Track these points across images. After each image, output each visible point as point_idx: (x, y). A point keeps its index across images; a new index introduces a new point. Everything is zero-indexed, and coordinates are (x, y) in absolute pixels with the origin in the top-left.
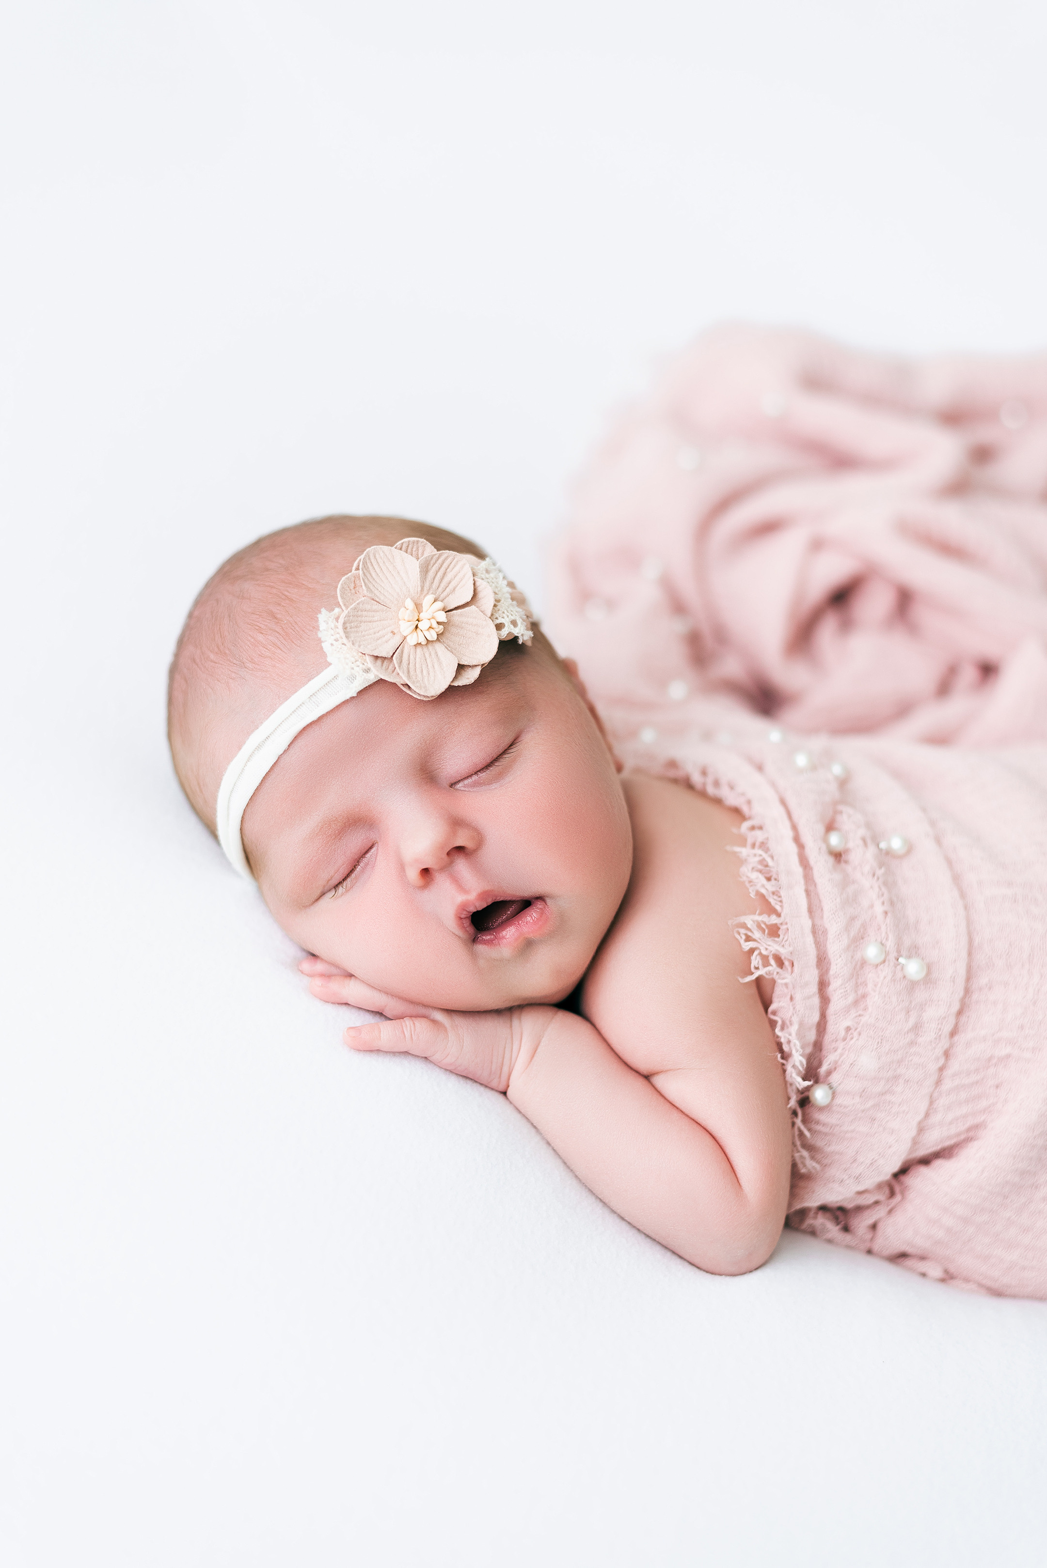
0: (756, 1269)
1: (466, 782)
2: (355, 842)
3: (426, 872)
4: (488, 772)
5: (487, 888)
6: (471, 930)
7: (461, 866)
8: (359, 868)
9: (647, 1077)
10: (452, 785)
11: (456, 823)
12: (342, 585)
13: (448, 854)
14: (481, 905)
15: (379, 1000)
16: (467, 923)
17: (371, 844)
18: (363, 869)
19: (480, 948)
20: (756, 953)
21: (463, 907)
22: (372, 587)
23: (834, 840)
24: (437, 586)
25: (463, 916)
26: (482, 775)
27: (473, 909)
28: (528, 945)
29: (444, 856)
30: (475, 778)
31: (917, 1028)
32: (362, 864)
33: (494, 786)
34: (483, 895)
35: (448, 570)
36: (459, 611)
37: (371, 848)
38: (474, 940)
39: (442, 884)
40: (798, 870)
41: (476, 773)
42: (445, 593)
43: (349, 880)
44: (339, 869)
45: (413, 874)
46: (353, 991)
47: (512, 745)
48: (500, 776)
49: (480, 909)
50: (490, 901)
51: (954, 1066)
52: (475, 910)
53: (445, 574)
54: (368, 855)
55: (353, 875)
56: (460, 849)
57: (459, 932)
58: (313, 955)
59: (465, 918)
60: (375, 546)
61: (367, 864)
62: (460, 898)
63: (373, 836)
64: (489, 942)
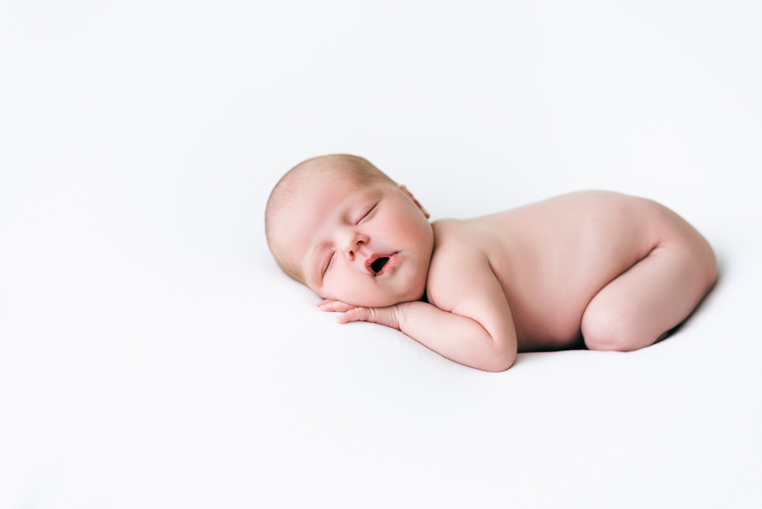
1: (361, 222)
2: (327, 253)
3: (352, 253)
4: (367, 216)
5: (374, 253)
6: (372, 271)
7: (364, 249)
8: (331, 262)
9: (450, 311)
10: (357, 224)
11: (357, 234)
14: (373, 261)
16: (370, 268)
17: (333, 252)
18: (333, 262)
19: (378, 278)
21: (367, 262)
25: (368, 266)
26: (366, 218)
27: (370, 262)
28: (394, 271)
29: (356, 245)
30: (363, 220)
32: (332, 260)
33: (370, 221)
34: (373, 256)
37: (334, 253)
38: (375, 275)
39: (358, 256)
41: (363, 218)
43: (329, 266)
44: (324, 264)
45: (348, 255)
47: (374, 207)
48: (372, 217)
50: (376, 258)
52: (372, 263)
54: (334, 256)
55: (330, 264)
56: (361, 242)
57: (368, 273)
58: (324, 299)
59: (369, 266)
61: (334, 259)
62: (365, 259)
63: (334, 249)
64: (380, 274)
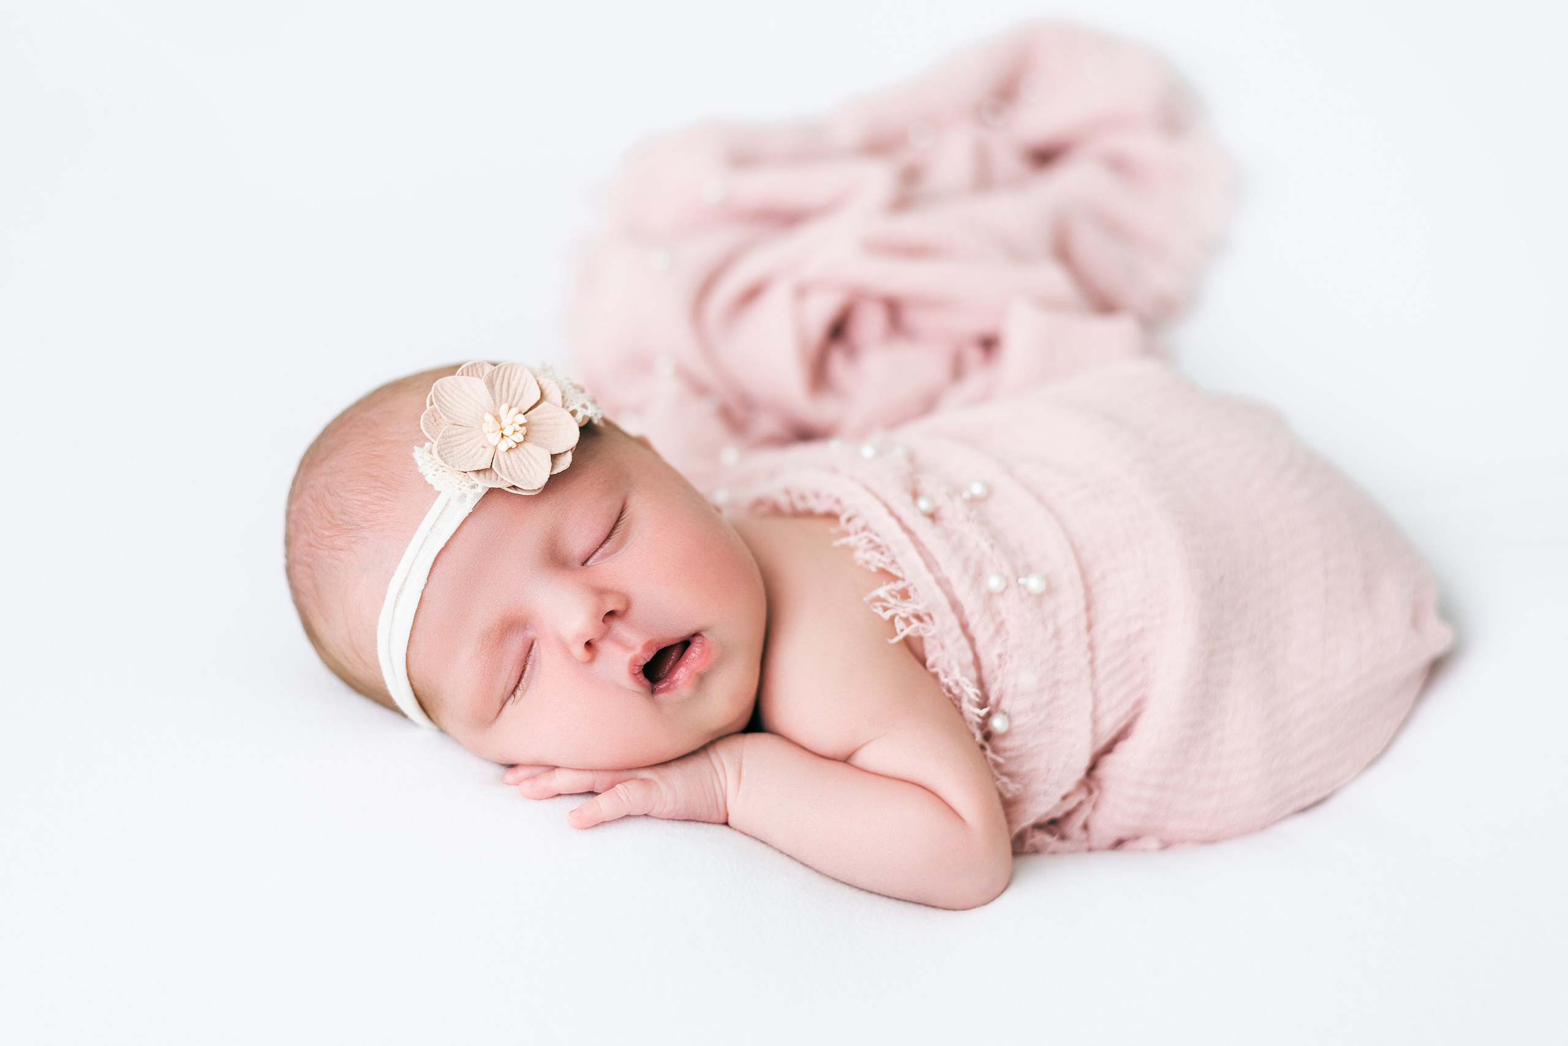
0: (1002, 892)
1: (595, 557)
2: (515, 647)
3: (589, 645)
4: (611, 541)
5: (648, 639)
6: (647, 682)
7: (619, 627)
8: (528, 668)
9: (846, 760)
10: (584, 563)
11: (601, 592)
12: (423, 421)
13: (604, 621)
14: (648, 656)
15: (584, 780)
16: (641, 677)
17: (530, 642)
18: (533, 668)
19: (662, 697)
20: (897, 619)
21: (633, 663)
22: (450, 415)
23: (924, 504)
24: (506, 395)
25: (636, 672)
26: (607, 545)
27: (643, 662)
28: (701, 679)
29: (601, 623)
30: (601, 551)
31: (1057, 634)
32: (530, 663)
33: (620, 552)
34: (647, 646)
35: (511, 380)
36: (534, 410)
37: (532, 645)
38: (653, 692)
39: (607, 650)
40: (904, 538)
41: (601, 546)
42: (516, 400)
43: (523, 680)
44: (511, 674)
45: (579, 651)
46: (563, 780)
47: (622, 512)
48: (622, 542)
49: (649, 660)
50: (655, 650)
51: (1102, 655)
52: (645, 663)
53: (509, 384)
54: (532, 653)
55: (526, 675)
56: (611, 614)
57: (637, 688)
58: (512, 766)
59: (638, 674)
60: (440, 380)
61: (534, 661)
62: (628, 657)
63: (531, 634)
64: (666, 689)
